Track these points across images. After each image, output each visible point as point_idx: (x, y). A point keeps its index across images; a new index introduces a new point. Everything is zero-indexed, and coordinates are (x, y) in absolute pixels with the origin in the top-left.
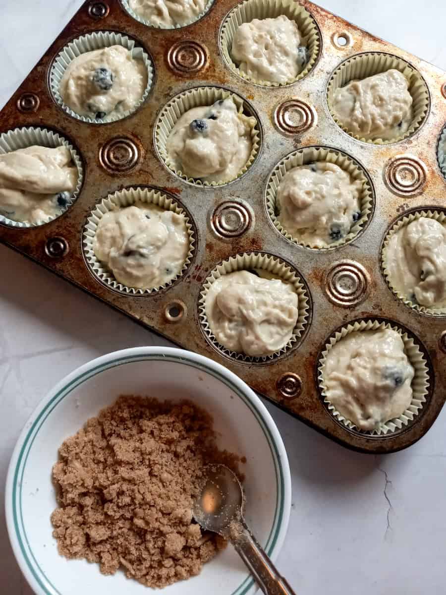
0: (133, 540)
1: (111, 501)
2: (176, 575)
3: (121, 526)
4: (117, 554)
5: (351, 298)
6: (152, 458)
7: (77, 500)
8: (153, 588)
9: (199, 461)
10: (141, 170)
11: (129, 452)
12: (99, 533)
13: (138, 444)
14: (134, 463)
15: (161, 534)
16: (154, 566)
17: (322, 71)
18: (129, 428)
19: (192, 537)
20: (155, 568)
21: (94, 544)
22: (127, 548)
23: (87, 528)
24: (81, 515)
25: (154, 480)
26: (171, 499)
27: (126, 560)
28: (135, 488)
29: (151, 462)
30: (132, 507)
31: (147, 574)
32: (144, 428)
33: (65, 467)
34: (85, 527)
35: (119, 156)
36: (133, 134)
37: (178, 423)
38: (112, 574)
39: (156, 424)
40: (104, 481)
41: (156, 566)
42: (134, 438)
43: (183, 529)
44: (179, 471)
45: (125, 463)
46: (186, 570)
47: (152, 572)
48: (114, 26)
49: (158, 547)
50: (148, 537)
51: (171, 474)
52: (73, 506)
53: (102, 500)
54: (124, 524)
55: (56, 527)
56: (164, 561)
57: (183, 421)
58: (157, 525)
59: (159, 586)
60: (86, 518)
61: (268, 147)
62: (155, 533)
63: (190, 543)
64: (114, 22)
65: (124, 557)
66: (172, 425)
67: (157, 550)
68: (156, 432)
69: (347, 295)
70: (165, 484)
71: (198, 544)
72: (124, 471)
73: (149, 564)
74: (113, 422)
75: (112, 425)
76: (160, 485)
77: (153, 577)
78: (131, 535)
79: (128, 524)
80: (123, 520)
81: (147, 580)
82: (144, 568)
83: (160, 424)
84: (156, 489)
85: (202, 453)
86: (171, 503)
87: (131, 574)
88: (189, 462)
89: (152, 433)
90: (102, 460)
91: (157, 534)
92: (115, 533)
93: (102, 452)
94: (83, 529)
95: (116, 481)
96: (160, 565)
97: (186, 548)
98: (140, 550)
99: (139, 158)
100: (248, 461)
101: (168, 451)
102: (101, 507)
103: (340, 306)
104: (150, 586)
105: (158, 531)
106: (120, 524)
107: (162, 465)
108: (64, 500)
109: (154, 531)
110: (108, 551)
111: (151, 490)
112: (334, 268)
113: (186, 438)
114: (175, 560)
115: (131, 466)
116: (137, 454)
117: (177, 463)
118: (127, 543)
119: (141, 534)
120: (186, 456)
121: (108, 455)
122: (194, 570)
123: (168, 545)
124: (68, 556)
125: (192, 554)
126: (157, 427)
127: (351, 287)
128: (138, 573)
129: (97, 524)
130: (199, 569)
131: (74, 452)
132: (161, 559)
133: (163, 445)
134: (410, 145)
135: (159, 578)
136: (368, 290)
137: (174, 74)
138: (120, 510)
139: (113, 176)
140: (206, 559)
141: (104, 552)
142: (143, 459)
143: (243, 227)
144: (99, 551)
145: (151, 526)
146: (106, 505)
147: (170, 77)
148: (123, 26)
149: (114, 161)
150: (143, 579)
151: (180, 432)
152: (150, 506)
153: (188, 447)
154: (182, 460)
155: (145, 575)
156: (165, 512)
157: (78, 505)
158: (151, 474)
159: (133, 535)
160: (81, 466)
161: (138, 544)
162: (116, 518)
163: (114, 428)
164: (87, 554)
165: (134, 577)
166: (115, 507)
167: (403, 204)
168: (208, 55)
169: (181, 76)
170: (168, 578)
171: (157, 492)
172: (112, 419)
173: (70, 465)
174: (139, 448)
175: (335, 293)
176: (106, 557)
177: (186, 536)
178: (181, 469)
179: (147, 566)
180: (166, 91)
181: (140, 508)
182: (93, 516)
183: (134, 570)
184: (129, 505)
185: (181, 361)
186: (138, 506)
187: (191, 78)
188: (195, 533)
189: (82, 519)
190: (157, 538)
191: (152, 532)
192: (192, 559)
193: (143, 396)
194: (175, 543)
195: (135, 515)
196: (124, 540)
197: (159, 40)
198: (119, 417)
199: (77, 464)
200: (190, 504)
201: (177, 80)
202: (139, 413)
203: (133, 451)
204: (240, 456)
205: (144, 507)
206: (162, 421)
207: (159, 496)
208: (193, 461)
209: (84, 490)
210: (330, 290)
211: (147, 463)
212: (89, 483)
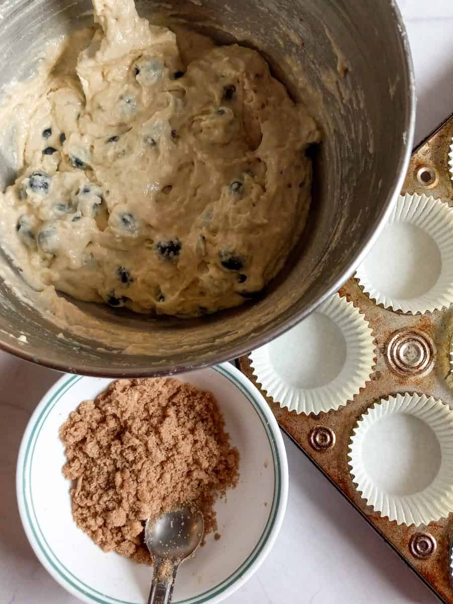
0: (102, 480)
1: (122, 443)
2: (94, 532)
3: (107, 464)
4: (82, 472)
6: (176, 457)
7: (108, 414)
8: (74, 520)
9: (194, 495)
11: (170, 433)
12: (92, 449)
13: (180, 437)
14: (164, 444)
15: (120, 502)
16: (91, 510)
18: (188, 417)
19: (131, 529)
20: (89, 511)
21: (81, 449)
22: (92, 478)
23: (91, 436)
24: (98, 424)
25: (159, 469)
26: (152, 493)
27: (83, 482)
28: (145, 459)
29: (172, 458)
30: (127, 465)
31: (82, 507)
32: (196, 433)
33: (128, 387)
34: (90, 434)
37: (216, 458)
38: (66, 477)
39: (205, 440)
40: (135, 428)
41: (92, 512)
42: (183, 429)
43: (132, 517)
44: (177, 484)
45: (159, 437)
46: (102, 539)
47: (85, 511)
49: (107, 505)
50: (111, 493)
51: (171, 479)
52: (101, 412)
53: (119, 435)
54: (110, 465)
55: (78, 411)
56: (99, 516)
57: (220, 462)
58: (125, 495)
59: (78, 524)
60: (98, 430)
62: (117, 497)
63: (125, 530)
65: (83, 479)
66: (211, 455)
67: (104, 506)
68: (198, 445)
70: (160, 480)
71: (128, 537)
72: (152, 440)
73: (90, 505)
74: (186, 400)
75: (183, 401)
76: (158, 477)
77: (82, 514)
78: (105, 476)
79: (111, 469)
80: (112, 462)
81: (77, 510)
82: (85, 503)
83: (207, 443)
84: (153, 476)
85: (202, 493)
86: (148, 496)
87: (74, 494)
88: (189, 488)
89: (196, 442)
90: (151, 412)
91: (117, 498)
92: (99, 462)
93: (156, 407)
94: (87, 433)
95: (140, 438)
96: (95, 515)
97: (119, 529)
98: (97, 490)
100: (218, 541)
101: (188, 465)
102: (112, 437)
104: (74, 516)
105: (120, 498)
106: (108, 462)
107: (174, 468)
108: (102, 402)
109: (118, 495)
110: (81, 464)
111: (149, 472)
113: (207, 473)
114: (105, 524)
115: (159, 443)
116: (172, 442)
117: (183, 478)
118: (96, 477)
119: (110, 484)
120: (192, 483)
121: (157, 414)
122: (106, 547)
123: (114, 514)
124: (62, 436)
125: (117, 536)
126: (203, 443)
128: (78, 499)
129: (98, 443)
130: (109, 550)
131: (145, 388)
132: (100, 513)
133: (191, 458)
135: (84, 520)
138: (119, 456)
140: (120, 551)
141: (79, 460)
142: (171, 449)
144: (78, 456)
145: (121, 491)
146: (117, 442)
150: (76, 507)
151: (210, 466)
152: (137, 480)
153: (201, 481)
154: (187, 481)
155: (80, 506)
156: (138, 495)
157: (103, 416)
158: (162, 464)
159: (106, 478)
160: (136, 400)
161: (100, 486)
162: (111, 456)
163: (182, 404)
164: (70, 448)
165: (73, 497)
166: (119, 450)
170: (88, 527)
171: (151, 478)
172: (188, 397)
173: (133, 391)
174: (178, 440)
176: (76, 465)
177: (128, 524)
178: (180, 485)
179: (88, 505)
181: (130, 472)
182: (102, 435)
183: (79, 494)
184: (128, 462)
185: (272, 441)
186: (131, 469)
188: (135, 530)
189: (95, 427)
190: (114, 500)
191: (116, 493)
192: (113, 538)
193: (222, 411)
194: (118, 518)
195: (122, 471)
196: (98, 472)
198: (193, 403)
199: (136, 395)
200: (155, 511)
202: (205, 417)
203: (173, 436)
204: (219, 532)
205: (133, 475)
206: (210, 445)
207: (148, 482)
208: (192, 490)
209: (119, 415)
211: (169, 455)
212: (126, 416)
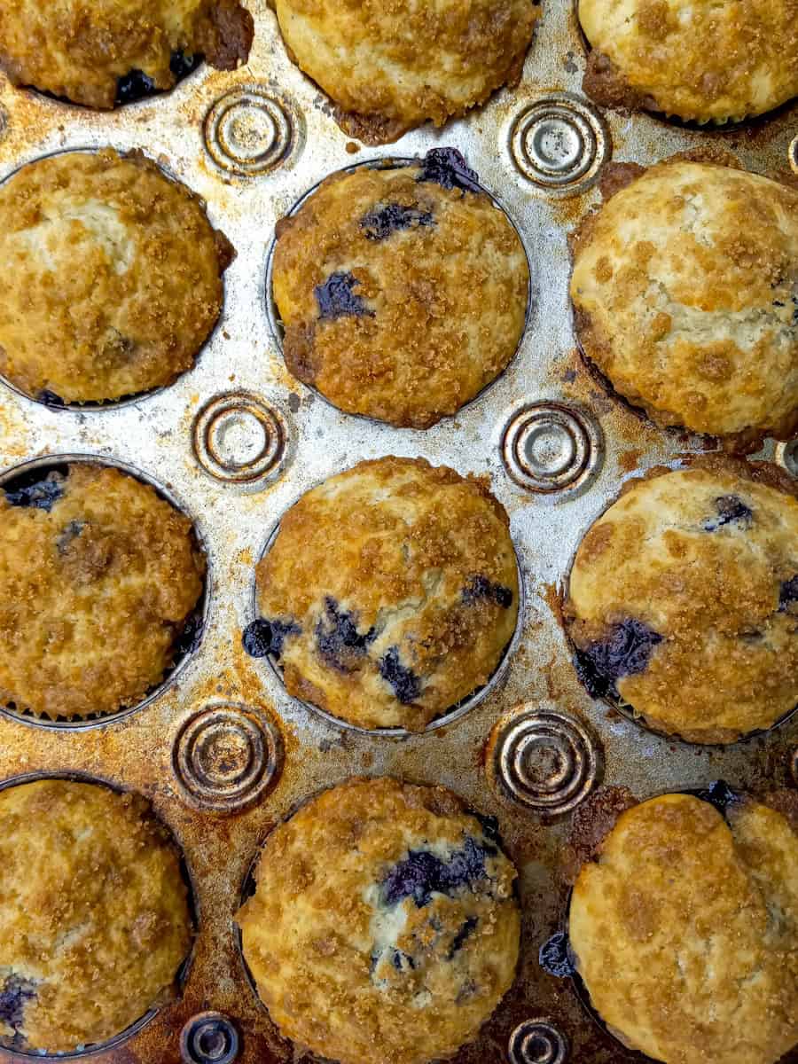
5: (579, 122)
10: (551, 697)
17: (84, 434)
35: (547, 763)
36: (483, 763)
48: (236, 977)
61: (344, 458)
64: (225, 983)
69: (579, 132)
99: (527, 717)
103: (608, 136)
112: (538, 184)
127: (556, 131)
134: (171, 156)
136: (544, 97)
137: (282, 760)
139: (600, 747)
143: (550, 416)
147: (294, 765)
148: (223, 955)
149: (565, 764)
167: (318, 112)
168: (187, 714)
169: (280, 742)
175: (587, 156)
180: (334, 751)
187: (273, 718)
197: (214, 848)
201: (295, 743)
210: (587, 169)
